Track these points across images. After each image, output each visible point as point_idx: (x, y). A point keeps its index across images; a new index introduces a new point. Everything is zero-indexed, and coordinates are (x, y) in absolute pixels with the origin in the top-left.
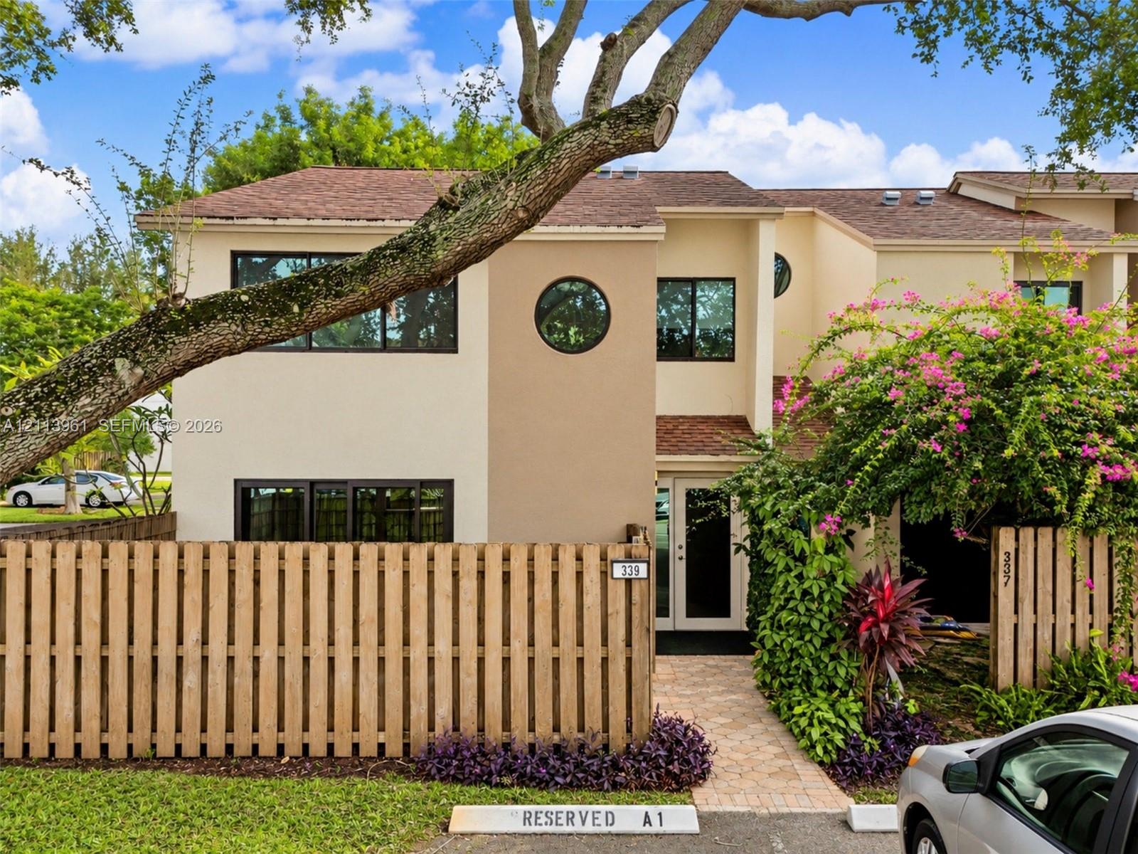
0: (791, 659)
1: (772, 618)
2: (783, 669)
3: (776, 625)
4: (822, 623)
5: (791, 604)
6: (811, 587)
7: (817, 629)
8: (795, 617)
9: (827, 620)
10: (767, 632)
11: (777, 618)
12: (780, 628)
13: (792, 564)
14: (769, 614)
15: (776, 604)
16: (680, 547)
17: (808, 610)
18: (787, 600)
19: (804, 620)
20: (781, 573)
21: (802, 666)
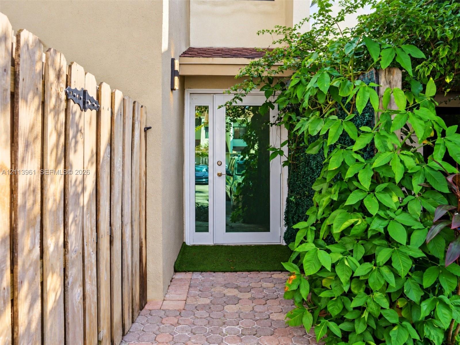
0: (350, 295)
1: (318, 225)
2: (334, 310)
3: (322, 234)
4: (410, 231)
5: (352, 200)
6: (387, 166)
7: (404, 241)
8: (358, 220)
9: (417, 225)
10: (310, 246)
11: (327, 222)
12: (330, 240)
13: (351, 131)
14: (312, 220)
15: (324, 201)
16: (220, 164)
17: (382, 206)
18: (344, 193)
19: (377, 226)
20: (333, 147)
21: (372, 308)
